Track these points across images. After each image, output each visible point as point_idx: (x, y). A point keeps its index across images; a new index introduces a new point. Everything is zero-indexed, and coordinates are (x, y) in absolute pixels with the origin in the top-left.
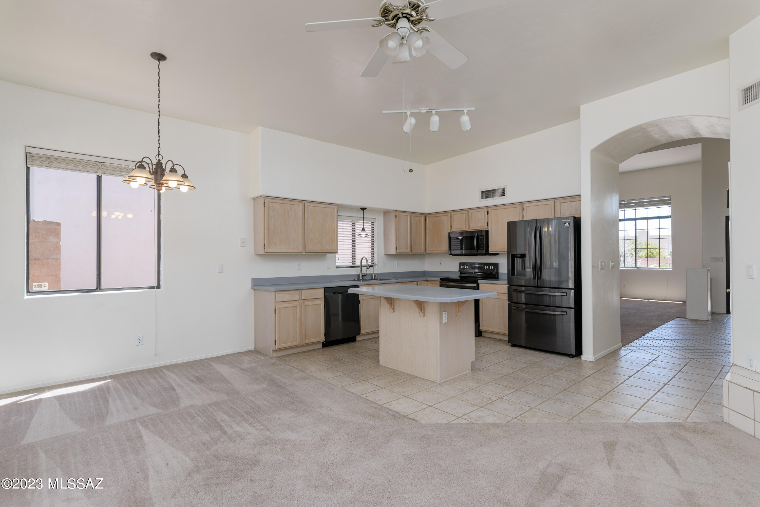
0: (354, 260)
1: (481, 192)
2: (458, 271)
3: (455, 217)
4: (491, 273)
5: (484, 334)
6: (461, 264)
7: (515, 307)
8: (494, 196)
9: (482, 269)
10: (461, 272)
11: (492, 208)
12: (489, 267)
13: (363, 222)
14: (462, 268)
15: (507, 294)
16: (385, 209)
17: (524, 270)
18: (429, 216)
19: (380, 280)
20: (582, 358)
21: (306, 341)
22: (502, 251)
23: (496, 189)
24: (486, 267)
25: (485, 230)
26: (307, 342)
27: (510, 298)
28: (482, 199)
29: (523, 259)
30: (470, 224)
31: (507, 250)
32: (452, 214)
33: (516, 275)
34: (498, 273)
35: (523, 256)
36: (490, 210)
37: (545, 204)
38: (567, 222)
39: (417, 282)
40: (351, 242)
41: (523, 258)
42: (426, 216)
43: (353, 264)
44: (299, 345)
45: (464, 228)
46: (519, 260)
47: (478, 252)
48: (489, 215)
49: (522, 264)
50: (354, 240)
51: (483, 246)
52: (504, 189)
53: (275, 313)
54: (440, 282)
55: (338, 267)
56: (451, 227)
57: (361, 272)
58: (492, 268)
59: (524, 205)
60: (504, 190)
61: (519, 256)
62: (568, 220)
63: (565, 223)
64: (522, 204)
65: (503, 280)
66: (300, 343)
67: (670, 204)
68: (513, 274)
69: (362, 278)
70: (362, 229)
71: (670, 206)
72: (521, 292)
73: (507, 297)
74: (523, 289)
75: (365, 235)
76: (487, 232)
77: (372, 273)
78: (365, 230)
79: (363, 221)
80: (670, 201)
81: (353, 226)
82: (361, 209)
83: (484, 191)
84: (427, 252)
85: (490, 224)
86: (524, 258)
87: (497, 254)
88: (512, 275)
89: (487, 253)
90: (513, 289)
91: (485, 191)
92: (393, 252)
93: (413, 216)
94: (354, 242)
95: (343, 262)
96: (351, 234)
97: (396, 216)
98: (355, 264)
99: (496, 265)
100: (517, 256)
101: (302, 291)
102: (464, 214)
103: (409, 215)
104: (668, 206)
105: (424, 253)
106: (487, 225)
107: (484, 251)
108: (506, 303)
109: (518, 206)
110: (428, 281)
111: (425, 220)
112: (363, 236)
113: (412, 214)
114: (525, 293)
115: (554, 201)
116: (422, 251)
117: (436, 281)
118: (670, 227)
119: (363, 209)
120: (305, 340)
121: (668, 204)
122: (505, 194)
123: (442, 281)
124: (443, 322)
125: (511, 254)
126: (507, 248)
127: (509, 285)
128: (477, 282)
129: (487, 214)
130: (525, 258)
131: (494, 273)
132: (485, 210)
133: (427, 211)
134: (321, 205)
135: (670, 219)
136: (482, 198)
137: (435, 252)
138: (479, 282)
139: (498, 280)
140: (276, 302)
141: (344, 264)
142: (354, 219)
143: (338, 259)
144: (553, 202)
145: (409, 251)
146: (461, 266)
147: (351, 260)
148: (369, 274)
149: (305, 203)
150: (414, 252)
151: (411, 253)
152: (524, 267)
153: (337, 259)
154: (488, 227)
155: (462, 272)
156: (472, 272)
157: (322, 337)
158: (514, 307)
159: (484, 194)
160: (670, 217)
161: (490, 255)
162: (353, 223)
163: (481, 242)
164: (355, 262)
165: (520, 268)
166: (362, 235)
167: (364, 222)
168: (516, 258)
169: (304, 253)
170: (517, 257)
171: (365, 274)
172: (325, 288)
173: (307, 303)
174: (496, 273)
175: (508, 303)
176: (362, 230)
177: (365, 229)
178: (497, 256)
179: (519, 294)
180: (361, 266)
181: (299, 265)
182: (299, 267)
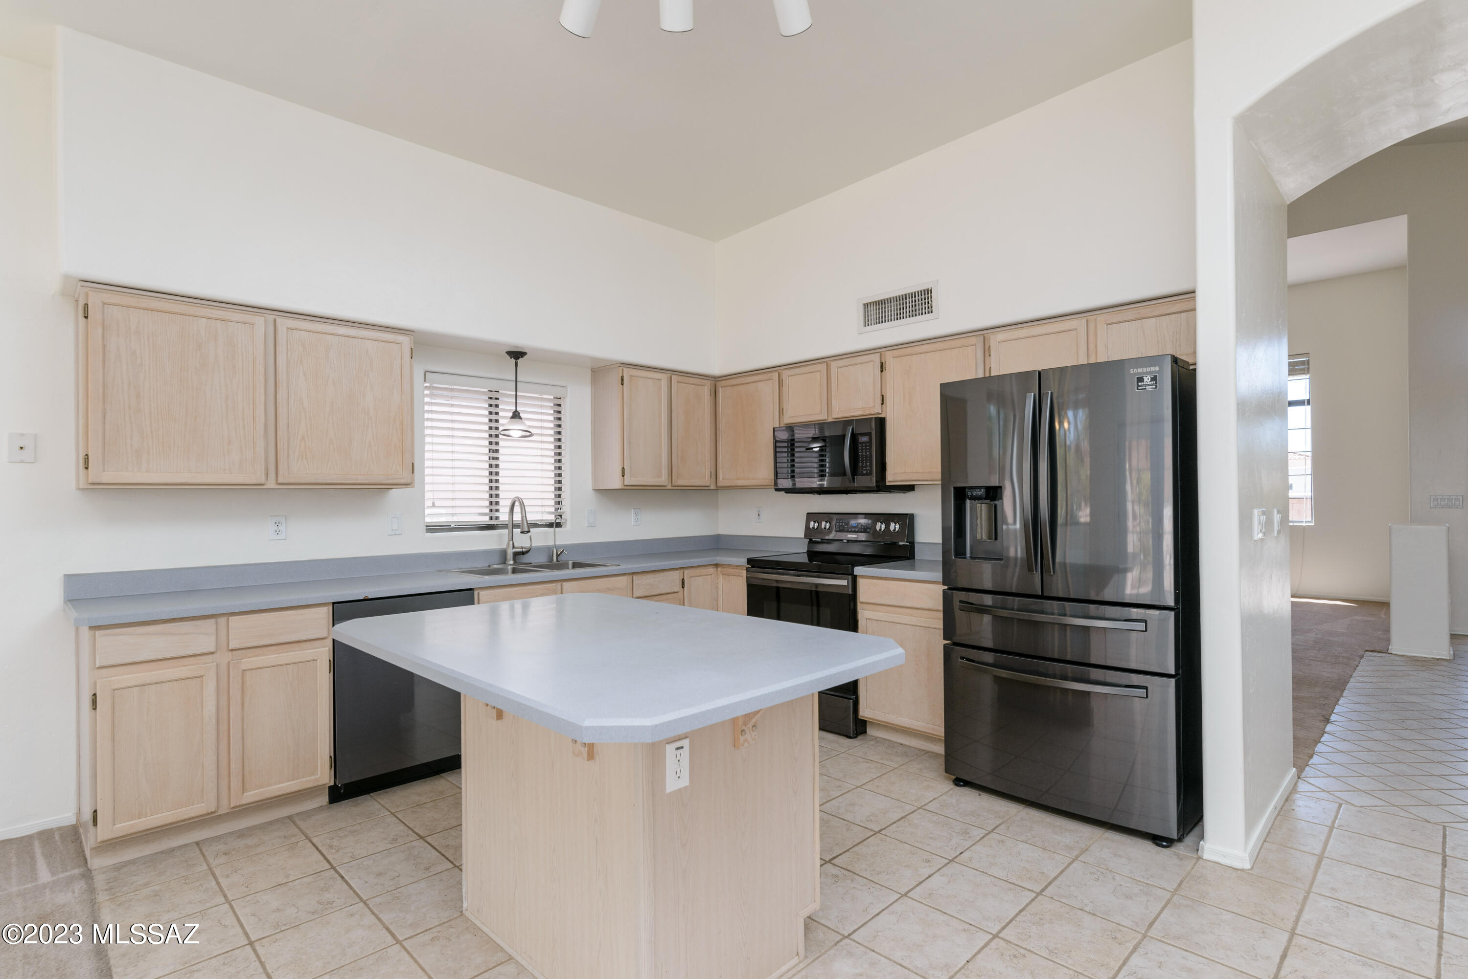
0: (494, 507)
1: (865, 305)
2: (803, 536)
3: (792, 381)
4: (894, 544)
5: (870, 731)
6: (811, 516)
7: (968, 660)
8: (901, 315)
9: (869, 532)
10: (811, 540)
11: (895, 353)
12: (888, 526)
13: (516, 395)
14: (813, 528)
15: (942, 613)
16: (594, 359)
17: (996, 539)
18: (723, 383)
19: (576, 565)
20: (1203, 852)
21: (245, 794)
22: (925, 478)
23: (907, 292)
24: (880, 526)
25: (875, 418)
26: (251, 796)
27: (949, 629)
28: (867, 327)
29: (993, 503)
30: (834, 402)
31: (939, 476)
32: (785, 374)
33: (968, 555)
34: (912, 544)
35: (993, 493)
36: (889, 357)
37: (1057, 330)
38: (1147, 373)
39: (682, 571)
40: (487, 454)
41: (991, 501)
42: (715, 385)
43: (491, 518)
44: (213, 812)
45: (819, 414)
46: (981, 507)
47: (854, 482)
48: (888, 372)
49: (989, 518)
50: (494, 447)
51: (868, 464)
52: (929, 291)
53: (95, 709)
54: (748, 570)
55: (432, 529)
56: (781, 412)
57: (511, 542)
58: (897, 526)
59: (992, 337)
60: (931, 297)
61: (979, 493)
62: (1153, 369)
63: (1140, 379)
64: (983, 333)
65: (928, 565)
66: (218, 807)
67: (1308, 373)
68: (960, 552)
69: (514, 559)
70: (511, 414)
71: (1308, 376)
72: (982, 610)
73: (942, 621)
74: (988, 600)
75: (521, 433)
76: (881, 423)
77: (551, 543)
78: (521, 418)
79: (516, 392)
80: (1308, 364)
81: (491, 405)
82: (509, 353)
83: (870, 303)
84: (721, 483)
85: (888, 400)
86: (994, 500)
87: (910, 488)
88: (956, 555)
89: (882, 487)
90: (961, 602)
91: (876, 302)
92: (615, 483)
93: (678, 382)
94: (495, 455)
95: (453, 515)
96: (486, 431)
97: (622, 380)
98: (497, 518)
99: (907, 521)
100: (974, 493)
101: (228, 619)
102: (818, 374)
103: (664, 377)
104: (1303, 377)
105: (713, 487)
106: (882, 404)
107: (872, 482)
108: (940, 642)
109: (973, 340)
110: (717, 565)
111: (715, 394)
112: (516, 434)
113: (673, 377)
114: (995, 617)
115: (1087, 321)
116: (704, 479)
117: (738, 566)
118: (1309, 425)
119: (517, 355)
120: (244, 790)
121: (1304, 373)
122: (933, 308)
123: (753, 567)
124: (668, 791)
125: (955, 488)
126: (940, 470)
127: (946, 587)
128: (852, 574)
129: (882, 371)
130: (1001, 498)
131: (901, 543)
132: (876, 358)
133: (716, 370)
134: (341, 330)
135: (1308, 408)
136: (867, 323)
137: (740, 483)
138: (855, 573)
139: (912, 568)
140: (97, 666)
141: (455, 519)
142: (494, 385)
143: (433, 503)
144: (1084, 321)
145: (663, 480)
146: (812, 523)
147: (487, 507)
148: (539, 549)
149: (275, 321)
150: (681, 482)
151: (669, 487)
152: (995, 532)
153: (428, 503)
154: (884, 409)
155: (813, 540)
156: (842, 540)
157: (319, 773)
158: (962, 658)
159: (872, 308)
160: (1309, 403)
161: (890, 492)
162: (491, 398)
163: (862, 452)
164: (497, 514)
165: (982, 533)
166: (511, 433)
167: (518, 394)
168: (968, 501)
169: (271, 484)
170: (973, 498)
171: (522, 548)
172: (334, 603)
173: (250, 661)
174: (908, 544)
175: (945, 646)
176: (513, 417)
177: (522, 415)
178: (910, 494)
179: (974, 616)
180: (510, 526)
181: (277, 524)
182: (277, 532)
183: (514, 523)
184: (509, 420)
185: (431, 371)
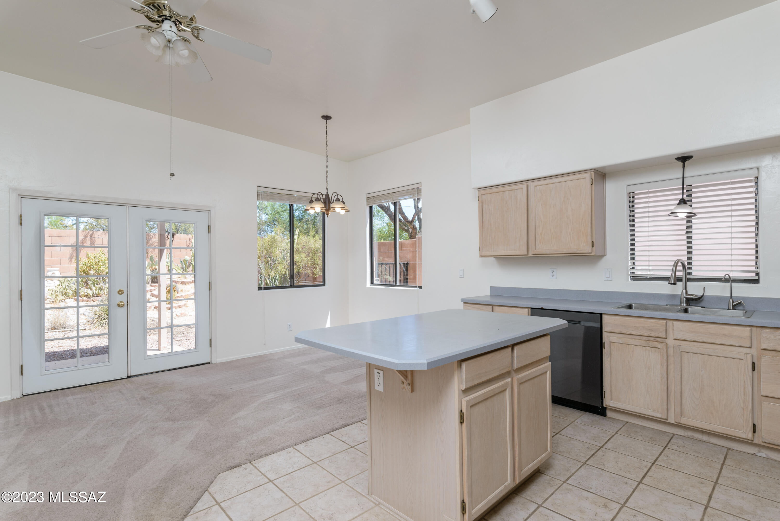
57: (685, 290)
69: (687, 303)
82: (678, 159)
98: (691, 273)
101: (494, 307)
112: (681, 215)
119: (683, 159)
166: (677, 215)
171: (693, 295)
172: (531, 308)
180: (684, 280)
181: (553, 272)
182: (553, 276)
183: (677, 277)
184: (677, 205)
185: (631, 184)
